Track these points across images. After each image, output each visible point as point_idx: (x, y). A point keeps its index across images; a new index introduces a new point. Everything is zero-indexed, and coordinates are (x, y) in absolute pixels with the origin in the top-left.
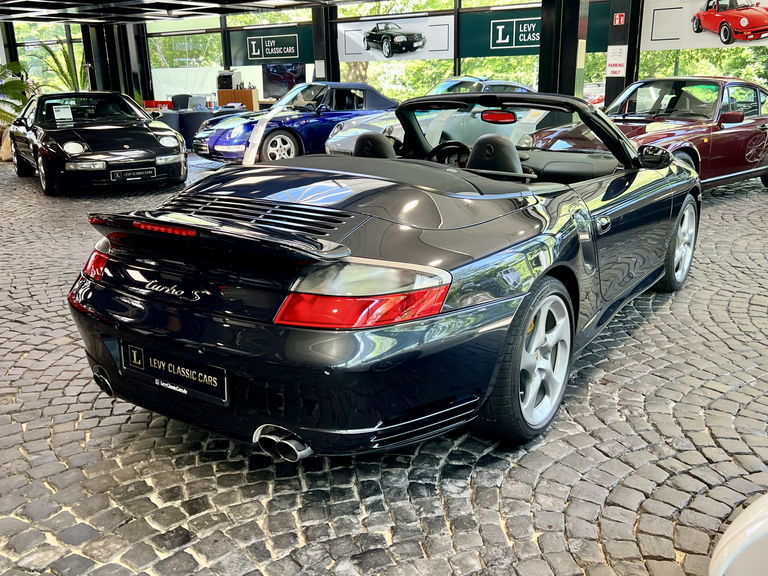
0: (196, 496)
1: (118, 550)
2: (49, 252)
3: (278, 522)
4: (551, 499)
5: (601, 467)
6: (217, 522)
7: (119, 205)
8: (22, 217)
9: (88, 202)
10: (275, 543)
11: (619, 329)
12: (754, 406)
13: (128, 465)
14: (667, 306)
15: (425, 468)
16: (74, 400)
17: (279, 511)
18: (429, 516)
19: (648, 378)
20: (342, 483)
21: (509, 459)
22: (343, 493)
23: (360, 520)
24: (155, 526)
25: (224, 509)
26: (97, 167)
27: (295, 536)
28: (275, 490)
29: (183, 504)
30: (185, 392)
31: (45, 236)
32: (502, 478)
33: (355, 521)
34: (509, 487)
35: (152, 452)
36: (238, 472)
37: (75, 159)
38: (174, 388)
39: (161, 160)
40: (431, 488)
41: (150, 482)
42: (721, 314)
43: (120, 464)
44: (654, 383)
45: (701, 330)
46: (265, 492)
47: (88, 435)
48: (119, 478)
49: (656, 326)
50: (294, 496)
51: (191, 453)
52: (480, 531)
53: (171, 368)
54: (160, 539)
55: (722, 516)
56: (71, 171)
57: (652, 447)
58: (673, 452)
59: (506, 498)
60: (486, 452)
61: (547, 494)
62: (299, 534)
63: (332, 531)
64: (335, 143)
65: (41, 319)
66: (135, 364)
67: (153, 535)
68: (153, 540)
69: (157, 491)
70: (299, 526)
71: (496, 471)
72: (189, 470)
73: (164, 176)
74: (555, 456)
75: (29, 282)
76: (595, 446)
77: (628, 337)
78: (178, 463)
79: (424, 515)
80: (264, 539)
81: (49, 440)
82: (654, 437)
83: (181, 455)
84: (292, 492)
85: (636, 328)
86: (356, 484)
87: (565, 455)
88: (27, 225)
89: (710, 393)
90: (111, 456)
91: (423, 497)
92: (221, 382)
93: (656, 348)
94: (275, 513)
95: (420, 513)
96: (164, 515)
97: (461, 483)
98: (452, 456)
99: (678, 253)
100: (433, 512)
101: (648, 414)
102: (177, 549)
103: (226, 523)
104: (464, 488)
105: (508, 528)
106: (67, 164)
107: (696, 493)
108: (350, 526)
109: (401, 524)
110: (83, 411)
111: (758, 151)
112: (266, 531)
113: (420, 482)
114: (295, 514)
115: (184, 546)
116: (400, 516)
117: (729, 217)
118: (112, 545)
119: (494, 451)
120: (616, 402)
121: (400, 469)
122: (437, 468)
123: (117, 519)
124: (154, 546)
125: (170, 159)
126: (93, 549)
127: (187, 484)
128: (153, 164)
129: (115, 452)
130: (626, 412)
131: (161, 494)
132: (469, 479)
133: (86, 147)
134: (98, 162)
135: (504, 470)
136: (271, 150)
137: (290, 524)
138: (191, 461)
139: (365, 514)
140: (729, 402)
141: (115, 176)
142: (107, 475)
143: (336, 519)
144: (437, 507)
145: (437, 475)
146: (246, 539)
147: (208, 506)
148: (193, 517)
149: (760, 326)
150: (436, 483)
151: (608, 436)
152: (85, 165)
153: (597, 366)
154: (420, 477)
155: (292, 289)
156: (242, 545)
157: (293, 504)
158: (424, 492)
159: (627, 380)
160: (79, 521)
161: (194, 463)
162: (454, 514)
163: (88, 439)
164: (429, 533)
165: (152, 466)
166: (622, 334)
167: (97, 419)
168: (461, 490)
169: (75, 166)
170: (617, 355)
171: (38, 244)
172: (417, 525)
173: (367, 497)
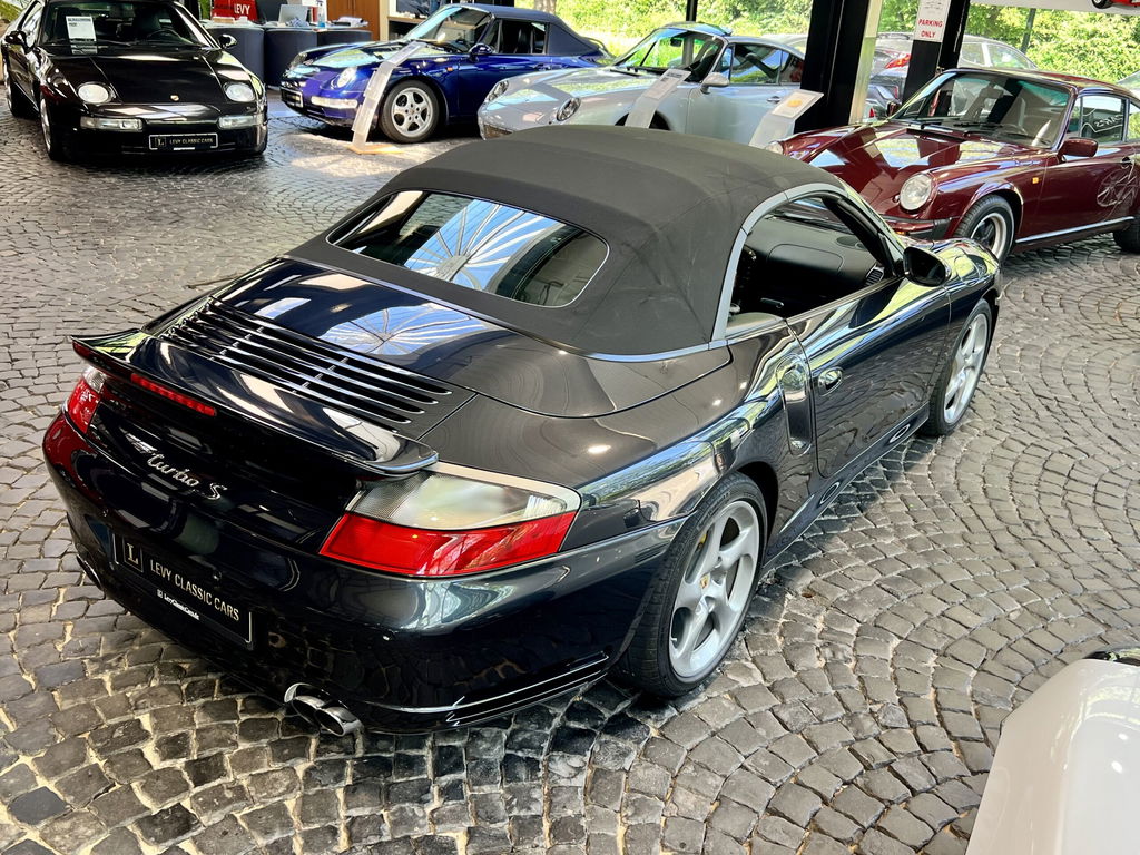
0: (207, 753)
1: (89, 837)
2: (46, 277)
3: (316, 806)
4: (693, 798)
5: (772, 748)
6: (230, 801)
7: (159, 191)
8: (11, 200)
9: (113, 180)
10: (306, 842)
11: (848, 498)
12: (1008, 656)
13: (118, 690)
14: (925, 462)
15: (531, 731)
16: (55, 564)
17: (318, 788)
18: (522, 813)
19: (871, 592)
20: (412, 748)
21: (650, 723)
22: (412, 764)
23: (428, 810)
24: (145, 800)
25: (244, 780)
26: (128, 126)
27: (334, 831)
28: (319, 753)
29: (188, 765)
30: (197, 617)
31: (43, 242)
32: (633, 755)
33: (421, 815)
34: (640, 773)
35: (156, 669)
36: (272, 716)
37: (94, 111)
38: (181, 607)
39: (226, 123)
40: (532, 765)
41: (147, 722)
42: (999, 483)
43: (108, 686)
44: (878, 602)
45: (964, 510)
46: (303, 755)
47: (69, 628)
48: (104, 712)
49: (902, 498)
50: (342, 763)
51: (210, 676)
52: (588, 844)
53: (179, 581)
54: (149, 823)
55: (919, 843)
56: (89, 130)
57: (851, 717)
58: (876, 730)
59: (633, 790)
60: (620, 708)
61: (690, 789)
62: (342, 828)
63: (386, 827)
64: (494, 113)
65: (22, 408)
66: (130, 562)
67: (140, 816)
68: (139, 823)
69: (155, 737)
70: (342, 813)
71: (629, 744)
72: (204, 706)
73: (230, 147)
74: (715, 723)
75: (12, 334)
76: (771, 710)
77: (859, 514)
78: (190, 694)
79: (515, 812)
80: (291, 834)
81: (12, 634)
82: (855, 701)
83: (195, 678)
84: (342, 756)
85: (873, 498)
86: (432, 749)
87: (727, 721)
88: (18, 217)
89: (952, 628)
90: (97, 672)
91: (520, 780)
92: (243, 615)
93: (893, 539)
94: (312, 791)
95: (510, 810)
96: (160, 782)
97: (576, 761)
98: (573, 713)
99: (953, 385)
100: (529, 809)
101: (857, 658)
102: (170, 843)
103: (243, 803)
104: (579, 770)
105: (626, 842)
106: (83, 119)
107: (892, 802)
108: (410, 822)
109: (482, 824)
110: (65, 586)
111: (1118, 189)
112: (296, 820)
113: (520, 754)
114: (340, 794)
115: (180, 838)
116: (484, 811)
117: (1053, 299)
118: (82, 829)
119: (632, 708)
120: (818, 631)
121: (496, 730)
122: (548, 732)
123: (93, 783)
124: (138, 833)
125: (241, 121)
126: (54, 834)
127: (198, 731)
128: (215, 128)
129: (103, 663)
130: (828, 652)
131: (159, 745)
132: (588, 753)
133: (113, 95)
134: (131, 118)
135: (638, 743)
136: (397, 109)
137: (331, 811)
138: (207, 690)
139: (436, 803)
140: (974, 644)
141: (155, 142)
142: (88, 706)
143: (394, 808)
144: (536, 800)
145: (546, 745)
146: (266, 832)
147: (221, 772)
148: (199, 789)
149: (1048, 512)
150: (541, 758)
151: (795, 694)
152: (110, 123)
153: (805, 565)
154: (521, 747)
155: (348, 508)
156: (261, 842)
157: (339, 778)
158: (522, 772)
159: (841, 594)
160: (42, 782)
161: (211, 695)
162: (558, 814)
163: (68, 638)
164: (517, 843)
165: (151, 694)
166: (851, 508)
167: (85, 603)
168: (573, 772)
169: (95, 122)
170: (837, 546)
171: (31, 259)
172: (504, 827)
173: (443, 775)
